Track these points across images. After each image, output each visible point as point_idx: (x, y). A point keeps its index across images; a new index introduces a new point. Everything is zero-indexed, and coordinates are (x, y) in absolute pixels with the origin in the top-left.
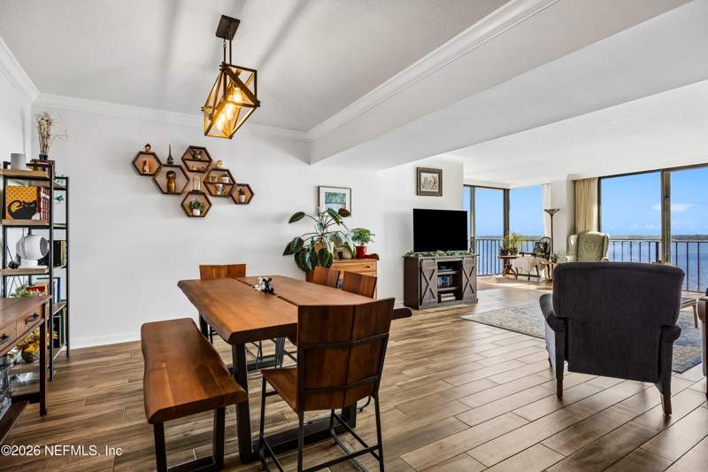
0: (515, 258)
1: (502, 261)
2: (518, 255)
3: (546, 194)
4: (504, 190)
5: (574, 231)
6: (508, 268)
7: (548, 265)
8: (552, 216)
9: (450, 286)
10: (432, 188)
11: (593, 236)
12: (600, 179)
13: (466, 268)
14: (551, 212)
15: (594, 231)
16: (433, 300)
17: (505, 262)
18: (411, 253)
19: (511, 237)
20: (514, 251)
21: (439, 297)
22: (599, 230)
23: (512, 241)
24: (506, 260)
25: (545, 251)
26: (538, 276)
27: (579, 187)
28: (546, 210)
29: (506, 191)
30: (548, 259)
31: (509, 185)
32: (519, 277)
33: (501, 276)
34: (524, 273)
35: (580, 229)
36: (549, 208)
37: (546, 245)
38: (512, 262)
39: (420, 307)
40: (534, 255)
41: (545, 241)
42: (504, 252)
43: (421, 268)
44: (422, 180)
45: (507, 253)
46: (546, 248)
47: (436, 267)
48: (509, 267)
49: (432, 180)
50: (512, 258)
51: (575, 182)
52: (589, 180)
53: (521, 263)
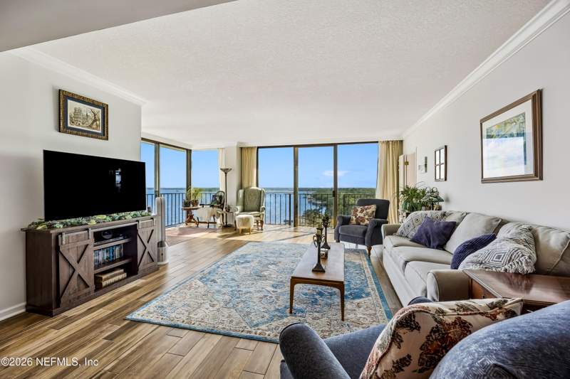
0: (196, 209)
1: (185, 212)
2: (199, 206)
3: (221, 155)
4: (187, 150)
5: (241, 186)
6: (190, 218)
7: (223, 215)
8: (226, 174)
9: (121, 259)
10: (90, 126)
11: (254, 190)
12: (258, 148)
13: (143, 233)
14: (226, 171)
15: (254, 187)
16: (86, 290)
17: (188, 213)
18: (39, 224)
19: (193, 192)
20: (195, 203)
21: (98, 280)
22: (257, 186)
23: (193, 194)
24: (189, 211)
25: (220, 203)
26: (215, 223)
27: (245, 153)
28: (221, 169)
29: (189, 151)
30: (222, 209)
31: (191, 146)
32: (200, 225)
33: (183, 226)
34: (203, 221)
35: (245, 185)
36: (224, 167)
37: (221, 197)
38: (194, 212)
39: (54, 311)
40: (212, 206)
41: (220, 194)
42: (186, 204)
43: (57, 248)
44: (70, 111)
45: (189, 205)
46: (221, 200)
47: (91, 240)
48: (192, 217)
49: (91, 115)
50: (193, 209)
51: (241, 148)
52: (252, 148)
53: (201, 213)
